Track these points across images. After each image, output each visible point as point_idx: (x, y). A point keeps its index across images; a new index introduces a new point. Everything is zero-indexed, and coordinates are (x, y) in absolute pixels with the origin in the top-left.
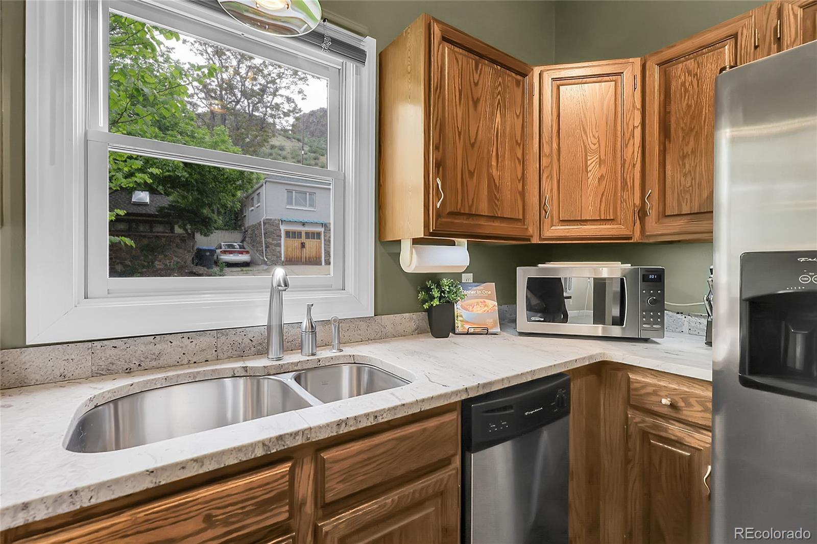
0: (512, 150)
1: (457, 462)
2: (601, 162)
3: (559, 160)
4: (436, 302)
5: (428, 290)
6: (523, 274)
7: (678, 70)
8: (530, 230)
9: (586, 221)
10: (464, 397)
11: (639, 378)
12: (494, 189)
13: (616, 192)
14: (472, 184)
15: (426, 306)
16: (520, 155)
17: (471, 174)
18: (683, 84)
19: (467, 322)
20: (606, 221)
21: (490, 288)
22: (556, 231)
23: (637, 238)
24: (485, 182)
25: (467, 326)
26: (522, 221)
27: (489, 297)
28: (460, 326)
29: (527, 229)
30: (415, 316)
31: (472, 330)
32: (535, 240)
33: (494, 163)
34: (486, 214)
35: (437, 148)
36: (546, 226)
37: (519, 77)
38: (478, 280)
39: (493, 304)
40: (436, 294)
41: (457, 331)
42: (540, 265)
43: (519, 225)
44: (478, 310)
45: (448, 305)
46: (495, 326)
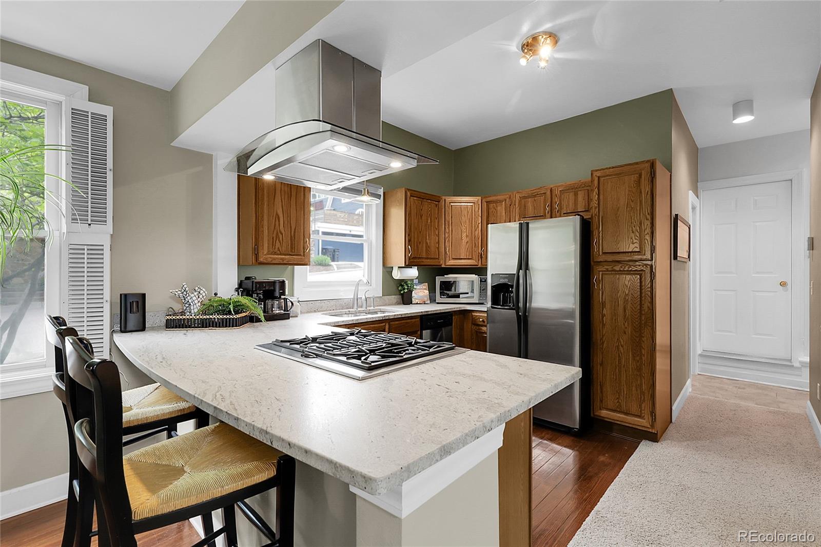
0: (434, 231)
1: (419, 332)
2: (467, 236)
3: (452, 234)
4: (406, 291)
5: (402, 286)
6: (439, 280)
7: (491, 205)
8: (441, 263)
9: (462, 259)
10: (421, 314)
11: (475, 314)
12: (428, 247)
13: (472, 248)
14: (420, 246)
15: (402, 292)
16: (437, 233)
17: (420, 243)
18: (493, 211)
19: (417, 299)
20: (469, 259)
21: (425, 286)
22: (451, 263)
23: (480, 266)
24: (425, 245)
25: (417, 301)
26: (438, 259)
27: (425, 289)
28: (414, 301)
29: (440, 262)
30: (396, 297)
31: (419, 302)
32: (443, 266)
33: (428, 238)
34: (425, 257)
35: (409, 235)
36: (447, 260)
37: (437, 203)
38: (420, 282)
39: (427, 292)
40: (406, 288)
41: (413, 303)
42: (445, 276)
43: (437, 260)
44: (421, 294)
45: (410, 292)
46: (428, 300)
